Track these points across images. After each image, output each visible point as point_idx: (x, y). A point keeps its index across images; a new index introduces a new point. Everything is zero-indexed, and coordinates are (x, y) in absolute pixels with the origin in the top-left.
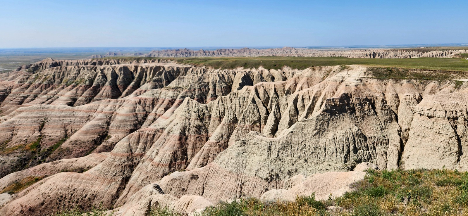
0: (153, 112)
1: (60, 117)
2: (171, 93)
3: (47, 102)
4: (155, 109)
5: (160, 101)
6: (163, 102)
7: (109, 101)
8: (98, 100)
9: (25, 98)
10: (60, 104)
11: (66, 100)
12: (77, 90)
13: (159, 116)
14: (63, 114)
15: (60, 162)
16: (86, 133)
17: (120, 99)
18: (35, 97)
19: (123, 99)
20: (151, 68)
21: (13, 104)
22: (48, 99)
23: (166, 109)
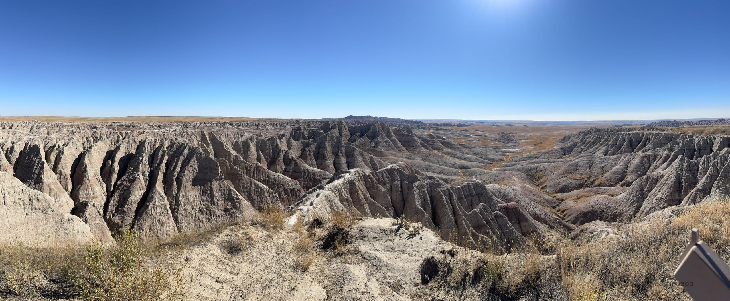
0: (654, 164)
1: (600, 162)
2: (666, 152)
3: (593, 153)
4: (655, 162)
5: (659, 157)
6: (661, 158)
7: (627, 155)
8: (620, 154)
9: (582, 149)
10: (599, 154)
11: (602, 152)
12: (608, 146)
13: (659, 167)
14: (601, 160)
15: (600, 188)
16: (614, 173)
17: (632, 153)
18: (587, 149)
19: (635, 154)
20: (653, 134)
21: (577, 152)
22: (593, 151)
23: (663, 163)
